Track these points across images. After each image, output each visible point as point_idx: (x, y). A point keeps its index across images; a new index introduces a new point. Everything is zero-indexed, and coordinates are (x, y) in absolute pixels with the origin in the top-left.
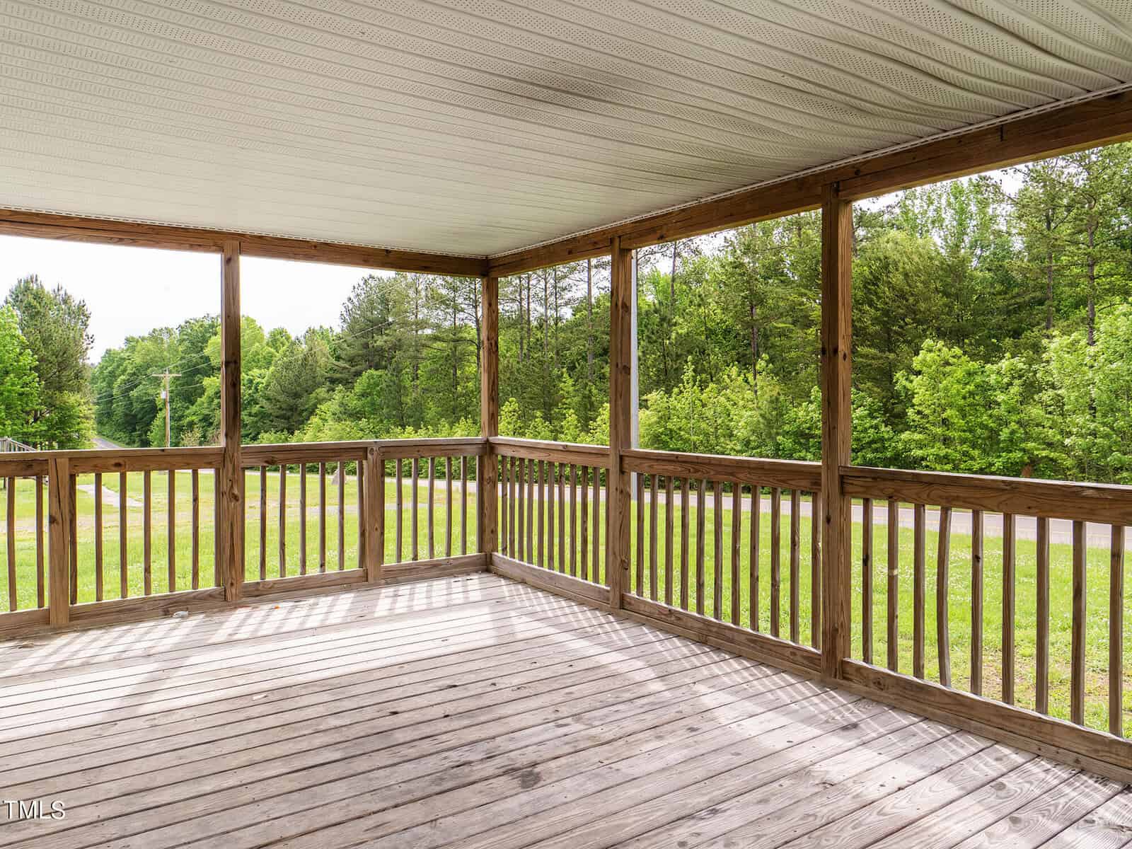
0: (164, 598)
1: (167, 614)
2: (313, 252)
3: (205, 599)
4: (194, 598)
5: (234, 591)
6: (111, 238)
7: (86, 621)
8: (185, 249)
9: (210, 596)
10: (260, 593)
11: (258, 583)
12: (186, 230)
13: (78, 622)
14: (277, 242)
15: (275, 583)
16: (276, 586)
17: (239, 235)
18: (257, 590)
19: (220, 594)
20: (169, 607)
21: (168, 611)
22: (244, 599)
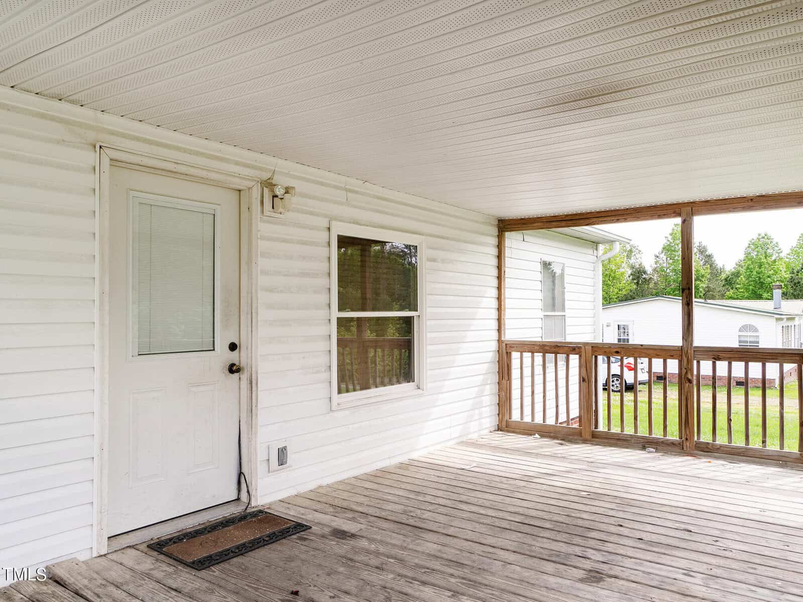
0: (643, 438)
1: (644, 448)
2: (751, 204)
3: (668, 445)
4: (662, 442)
5: (688, 444)
6: (613, 220)
7: (600, 440)
8: (655, 219)
9: (672, 444)
10: (708, 450)
11: (708, 443)
12: (655, 207)
13: (597, 440)
14: (720, 203)
15: (721, 446)
16: (722, 448)
17: (691, 203)
18: (707, 448)
19: (679, 444)
20: (645, 444)
21: (645, 446)
22: (696, 452)
